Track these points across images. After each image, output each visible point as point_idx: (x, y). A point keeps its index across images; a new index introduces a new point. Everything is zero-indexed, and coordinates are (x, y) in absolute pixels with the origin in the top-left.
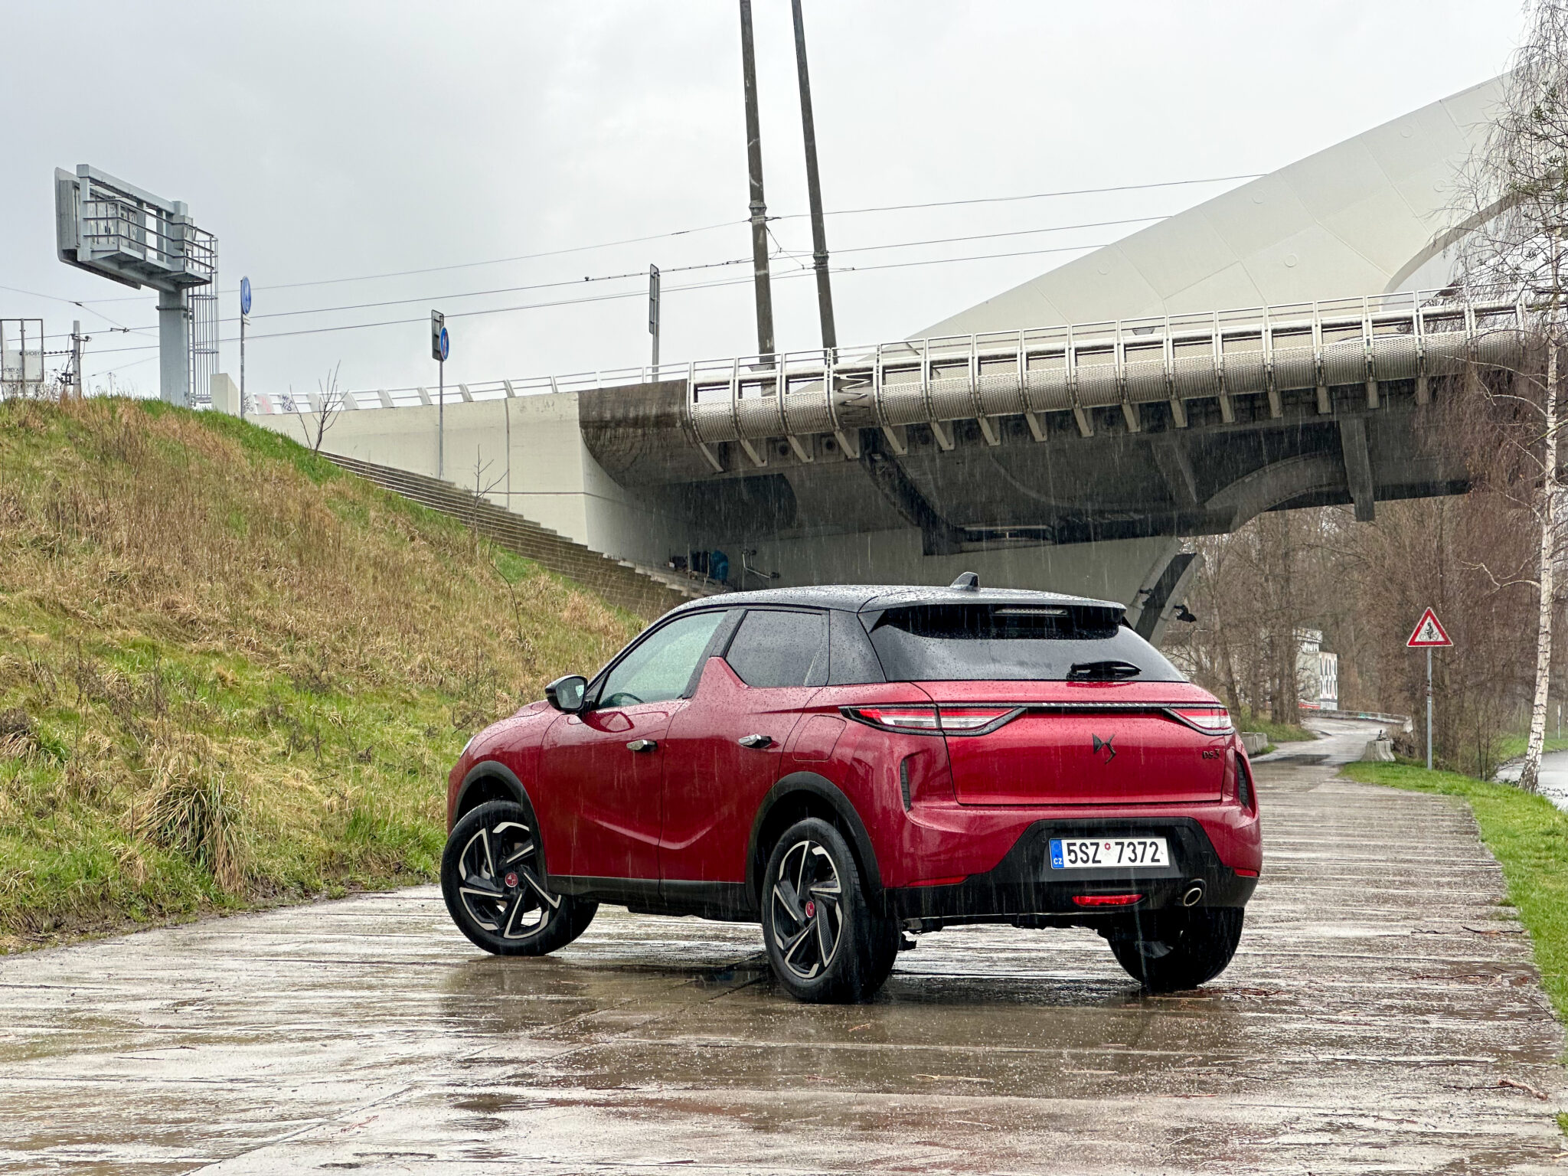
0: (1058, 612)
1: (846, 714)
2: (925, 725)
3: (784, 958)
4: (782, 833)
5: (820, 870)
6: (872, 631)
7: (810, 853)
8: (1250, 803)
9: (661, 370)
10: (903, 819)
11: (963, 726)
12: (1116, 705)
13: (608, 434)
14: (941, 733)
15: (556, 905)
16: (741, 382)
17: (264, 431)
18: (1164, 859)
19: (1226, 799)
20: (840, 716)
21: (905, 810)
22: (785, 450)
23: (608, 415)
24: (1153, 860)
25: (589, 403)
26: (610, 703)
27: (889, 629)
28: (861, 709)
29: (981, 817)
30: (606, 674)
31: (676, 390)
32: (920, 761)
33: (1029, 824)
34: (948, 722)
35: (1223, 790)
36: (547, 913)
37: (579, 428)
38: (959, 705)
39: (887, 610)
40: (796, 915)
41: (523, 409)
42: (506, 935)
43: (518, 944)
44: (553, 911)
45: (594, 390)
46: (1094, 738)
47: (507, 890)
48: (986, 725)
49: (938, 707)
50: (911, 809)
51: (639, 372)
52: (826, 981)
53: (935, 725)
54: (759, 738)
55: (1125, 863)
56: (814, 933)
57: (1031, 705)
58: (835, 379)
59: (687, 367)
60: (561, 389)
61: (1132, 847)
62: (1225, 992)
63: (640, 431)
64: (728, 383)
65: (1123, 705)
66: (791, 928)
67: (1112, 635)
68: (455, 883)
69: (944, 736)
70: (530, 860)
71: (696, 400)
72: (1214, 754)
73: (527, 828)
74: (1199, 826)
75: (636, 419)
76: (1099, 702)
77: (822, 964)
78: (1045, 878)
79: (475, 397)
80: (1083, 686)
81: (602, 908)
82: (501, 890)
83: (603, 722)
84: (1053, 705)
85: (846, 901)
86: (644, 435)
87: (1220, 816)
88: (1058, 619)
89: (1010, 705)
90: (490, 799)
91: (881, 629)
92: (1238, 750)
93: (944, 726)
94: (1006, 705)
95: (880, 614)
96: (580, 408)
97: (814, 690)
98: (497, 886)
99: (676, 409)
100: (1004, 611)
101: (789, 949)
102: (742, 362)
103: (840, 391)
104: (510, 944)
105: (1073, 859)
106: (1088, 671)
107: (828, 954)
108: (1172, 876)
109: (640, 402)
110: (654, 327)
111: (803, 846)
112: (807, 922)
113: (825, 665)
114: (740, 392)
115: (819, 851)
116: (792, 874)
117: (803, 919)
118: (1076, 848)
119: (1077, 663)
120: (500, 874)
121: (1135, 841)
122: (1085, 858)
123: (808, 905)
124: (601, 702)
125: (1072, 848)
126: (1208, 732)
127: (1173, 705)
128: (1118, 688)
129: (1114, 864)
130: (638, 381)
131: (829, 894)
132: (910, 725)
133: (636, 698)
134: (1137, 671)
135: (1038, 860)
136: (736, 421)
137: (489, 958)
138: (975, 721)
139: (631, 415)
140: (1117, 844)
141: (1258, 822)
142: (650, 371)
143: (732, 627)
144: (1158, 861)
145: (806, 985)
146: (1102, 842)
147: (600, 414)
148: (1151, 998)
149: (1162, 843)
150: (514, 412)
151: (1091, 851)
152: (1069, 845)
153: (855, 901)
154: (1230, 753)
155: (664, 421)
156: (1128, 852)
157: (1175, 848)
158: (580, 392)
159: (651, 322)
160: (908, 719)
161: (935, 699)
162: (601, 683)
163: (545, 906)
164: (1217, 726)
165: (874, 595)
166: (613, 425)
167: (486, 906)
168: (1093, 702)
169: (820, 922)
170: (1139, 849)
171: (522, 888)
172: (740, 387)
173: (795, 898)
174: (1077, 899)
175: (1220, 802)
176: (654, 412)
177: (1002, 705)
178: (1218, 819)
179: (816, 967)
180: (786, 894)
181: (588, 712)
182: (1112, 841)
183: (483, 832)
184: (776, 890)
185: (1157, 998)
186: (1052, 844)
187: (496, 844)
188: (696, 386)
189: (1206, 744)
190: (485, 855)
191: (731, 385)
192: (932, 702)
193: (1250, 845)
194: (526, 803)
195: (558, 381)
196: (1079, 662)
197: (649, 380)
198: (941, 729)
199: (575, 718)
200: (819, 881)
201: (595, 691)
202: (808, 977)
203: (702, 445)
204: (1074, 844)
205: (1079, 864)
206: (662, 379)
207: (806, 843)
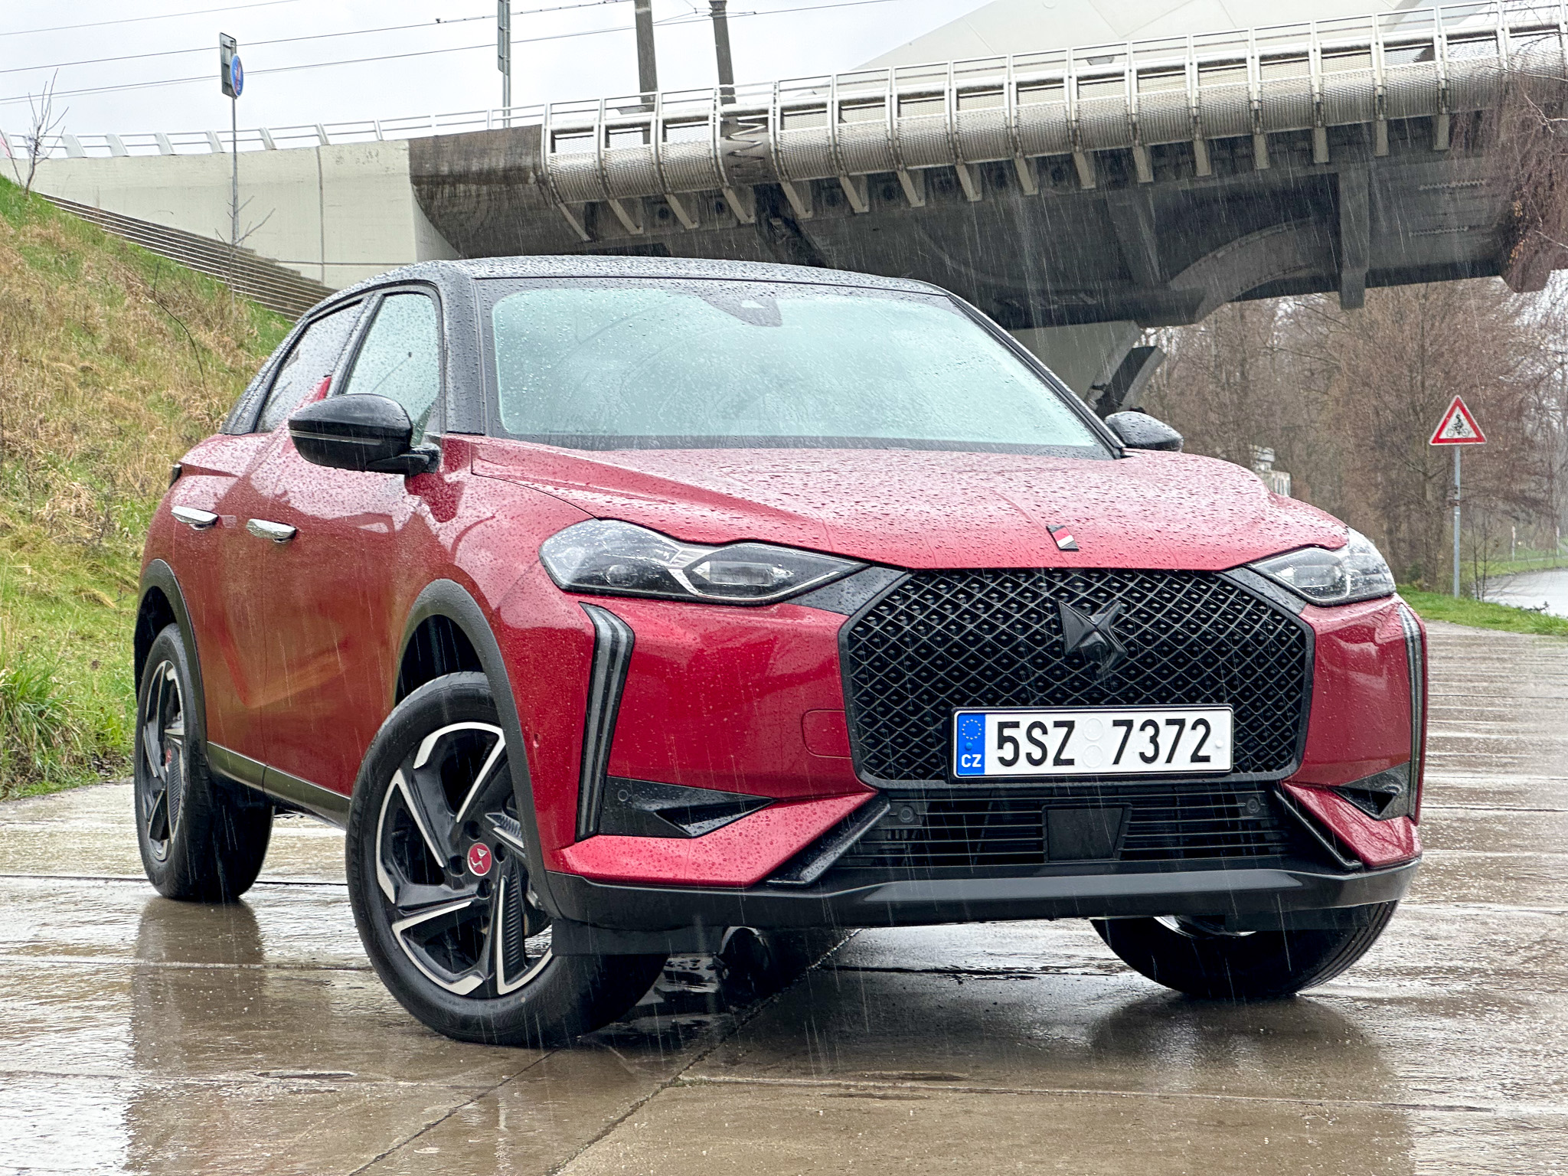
9: (514, 113)
13: (447, 190)
16: (608, 128)
22: (666, 213)
23: (445, 169)
25: (423, 152)
31: (529, 137)
37: (409, 184)
41: (339, 160)
45: (428, 138)
51: (483, 116)
58: (723, 124)
59: (541, 110)
60: (387, 136)
63: (485, 188)
64: (591, 129)
71: (553, 149)
75: (480, 173)
79: (278, 145)
86: (490, 193)
96: (411, 160)
99: (528, 161)
102: (610, 104)
103: (728, 138)
109: (483, 153)
110: (504, 63)
114: (607, 141)
130: (482, 127)
136: (602, 175)
139: (474, 168)
142: (500, 115)
147: (436, 167)
150: (328, 163)
155: (513, 176)
158: (410, 140)
159: (500, 56)
166: (450, 180)
172: (607, 134)
176: (501, 165)
188: (553, 133)
191: (595, 133)
195: (383, 126)
197: (498, 126)
203: (561, 205)
206: (515, 124)
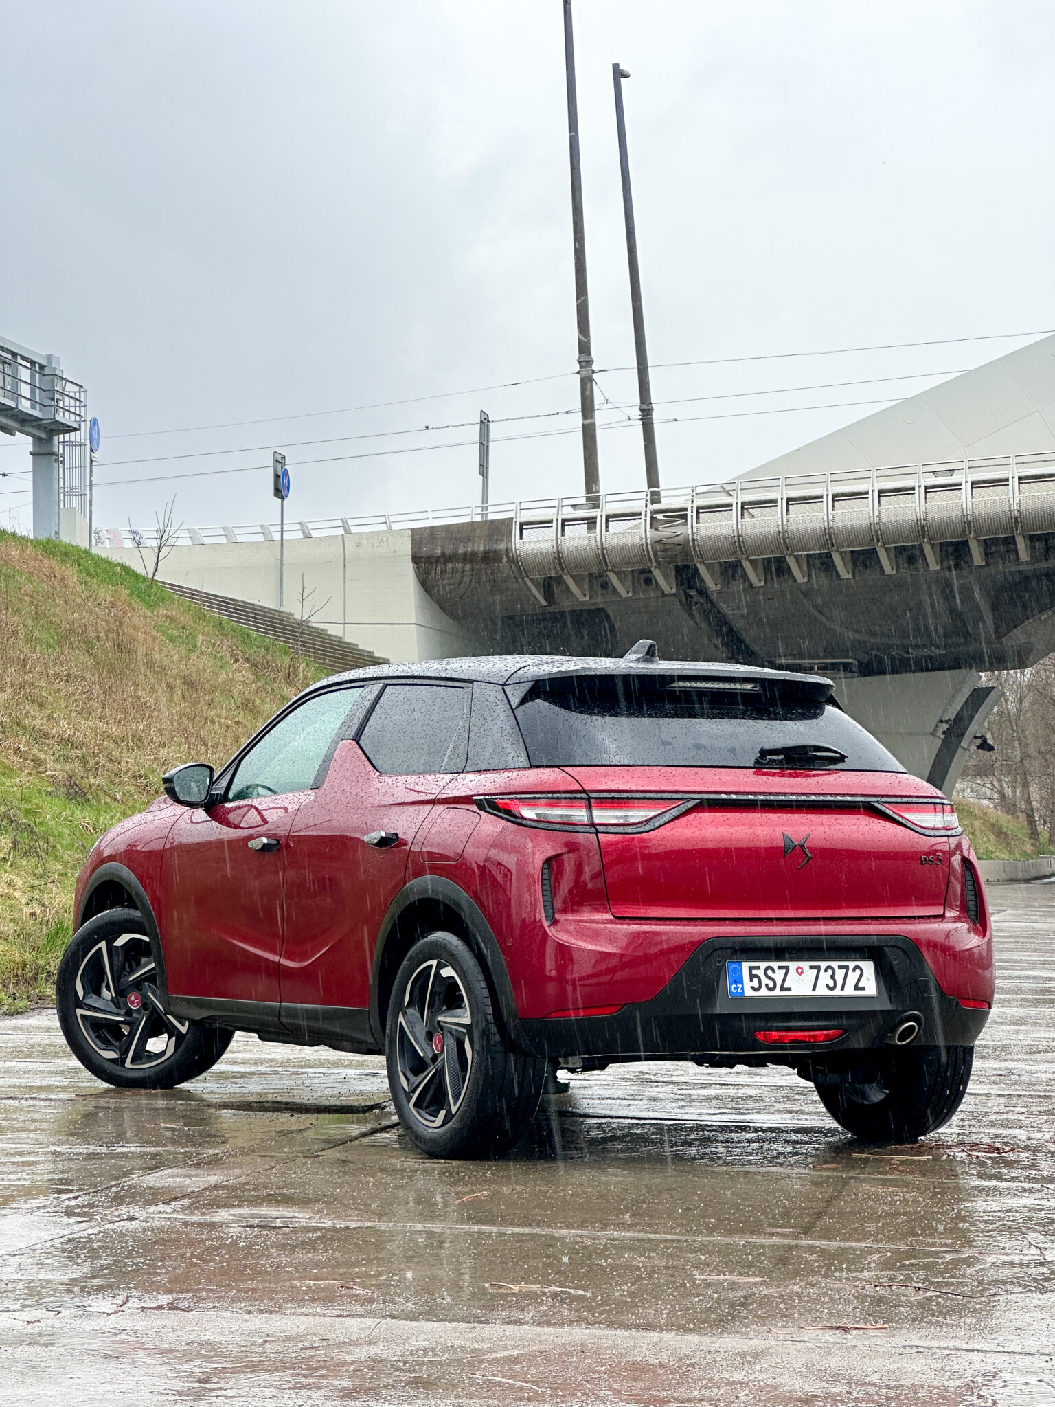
0: (749, 687)
1: (480, 805)
2: (575, 820)
3: (409, 1101)
4: (409, 949)
5: (450, 997)
6: (518, 707)
7: (437, 974)
8: (978, 918)
9: (490, 509)
10: (545, 933)
11: (621, 821)
12: (814, 798)
13: (439, 568)
14: (593, 830)
15: (184, 1030)
16: (564, 521)
17: (105, 561)
18: (870, 986)
19: (949, 914)
20: (474, 808)
21: (546, 924)
22: (605, 585)
23: (438, 552)
24: (857, 988)
25: (421, 538)
26: (241, 795)
27: (540, 704)
28: (498, 799)
29: (646, 933)
30: (237, 761)
31: (500, 529)
32: (569, 863)
33: (700, 942)
34: (603, 816)
35: (945, 904)
36: (174, 1039)
37: (411, 564)
38: (616, 795)
39: (537, 681)
40: (422, 1050)
41: (358, 545)
42: (128, 1064)
43: (141, 1074)
44: (180, 1038)
45: (426, 528)
46: (785, 838)
47: (129, 1013)
48: (649, 820)
49: (589, 799)
50: (555, 922)
51: (468, 511)
52: (454, 1132)
53: (586, 821)
54: (383, 834)
55: (822, 991)
56: (440, 1073)
57: (706, 796)
58: (652, 518)
59: (513, 507)
60: (395, 527)
61: (830, 972)
62: (949, 1147)
63: (468, 566)
64: (551, 522)
65: (822, 798)
66: (418, 1066)
67: (816, 716)
68: (72, 1005)
69: (597, 832)
70: (150, 978)
71: (521, 538)
72: (937, 858)
73: (147, 939)
74: (912, 948)
75: (465, 554)
76: (792, 794)
77: (449, 1111)
78: (719, 1009)
79: (314, 534)
80: (774, 774)
81: (237, 1033)
82: (123, 1012)
83: (231, 817)
84: (734, 796)
85: (476, 1034)
86: (472, 570)
87: (944, 937)
88: (745, 695)
89: (680, 796)
90: (111, 907)
91: (528, 705)
92: (966, 854)
93: (596, 821)
94: (675, 796)
95: (528, 686)
96: (412, 544)
97: (450, 776)
98: (118, 1007)
99: (502, 546)
100: (682, 684)
101: (414, 1091)
102: (565, 502)
103: (656, 529)
104: (131, 1074)
105: (756, 986)
106: (781, 757)
107: (456, 1098)
108: (878, 1008)
109: (468, 540)
110: (483, 469)
111: (431, 966)
112: (435, 1058)
113: (462, 749)
114: (563, 530)
115: (447, 972)
116: (418, 1000)
117: (430, 1056)
118: (760, 973)
119: (767, 747)
120: (121, 993)
121: (835, 964)
122: (771, 985)
123: (436, 1037)
124: (231, 795)
125: (754, 972)
126: (928, 832)
127: (885, 799)
128: (817, 779)
129: (810, 993)
130: (467, 520)
131: (458, 1025)
132: (559, 820)
133: (270, 790)
134: (842, 758)
135: (710, 986)
136: (558, 558)
137: (106, 1093)
138: (637, 815)
139: (460, 551)
140: (812, 967)
141: (989, 942)
142: (479, 510)
143: (368, 704)
144: (863, 989)
145: (433, 1136)
146: (793, 965)
147: (432, 550)
148: (854, 1155)
149: (868, 967)
150: (350, 548)
151: (778, 976)
152: (751, 968)
153: (485, 1034)
154: (956, 860)
155: (490, 557)
156: (825, 978)
157: (883, 973)
158: (412, 530)
159: (480, 465)
160: (556, 813)
161: (586, 788)
162: (231, 773)
163: (172, 1031)
164: (940, 826)
165: (525, 664)
166: (442, 560)
167: (107, 1031)
168: (785, 794)
169: (447, 1061)
170: (840, 975)
171: (146, 1009)
172: (563, 525)
173: (421, 1028)
174: (760, 1037)
175: (943, 916)
176: (482, 548)
177: (670, 795)
178: (941, 939)
179: (442, 1113)
180: (411, 1023)
181: (213, 806)
182: (805, 965)
183: (103, 944)
184: (401, 1019)
185: (864, 1155)
186: (730, 967)
187: (118, 960)
188: (521, 525)
189: (926, 848)
190: (104, 973)
191: (554, 524)
192: (584, 791)
193: (980, 971)
194: (147, 913)
195: (392, 519)
196: (767, 746)
197: (478, 518)
198: (593, 825)
199: (200, 814)
200: (449, 1008)
201: (224, 782)
202: (432, 1125)
203: (526, 579)
204: (758, 968)
205: (764, 992)
206: (490, 517)
207: (434, 963)
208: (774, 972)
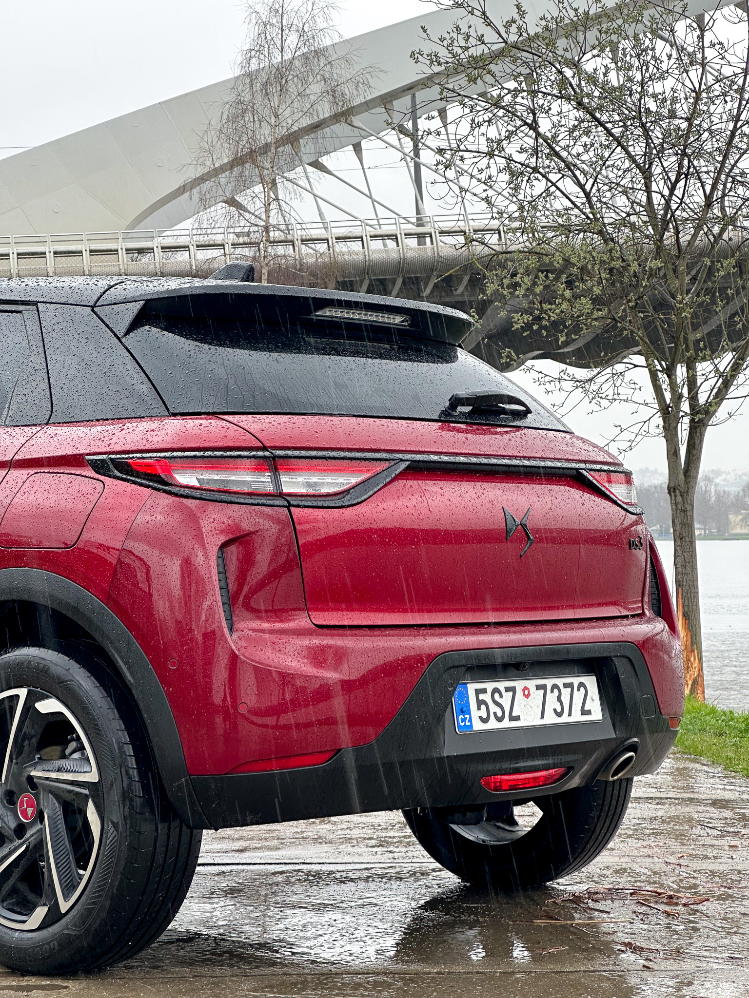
1: (100, 468)
2: (253, 488)
6: (128, 332)
7: (29, 707)
14: (282, 502)
18: (596, 710)
24: (582, 712)
27: (151, 333)
28: (132, 459)
34: (294, 483)
35: (643, 600)
39: (148, 302)
46: (505, 515)
48: (349, 490)
49: (273, 458)
50: (235, 630)
53: (269, 488)
55: (551, 719)
56: (37, 851)
61: (556, 692)
67: (453, 359)
69: (289, 506)
72: (640, 541)
74: (638, 656)
77: (54, 908)
78: (449, 750)
85: (110, 797)
89: (387, 456)
91: (142, 332)
93: (286, 489)
95: (138, 306)
97: (27, 430)
105: (484, 715)
106: (469, 409)
107: (68, 890)
108: (602, 737)
111: (16, 697)
112: (21, 830)
113: (42, 390)
115: (50, 706)
117: (13, 825)
118: (487, 697)
121: (560, 682)
122: (499, 713)
123: (24, 799)
125: (482, 697)
127: (585, 466)
129: (539, 722)
131: (72, 783)
134: (529, 413)
138: (335, 482)
140: (538, 687)
144: (589, 712)
146: (519, 685)
149: (591, 682)
151: (506, 700)
152: (478, 692)
156: (552, 701)
157: (608, 691)
161: (268, 443)
169: (50, 834)
170: (566, 695)
175: (642, 616)
179: (40, 912)
182: (531, 684)
186: (456, 692)
192: (264, 448)
196: (462, 393)
198: (281, 495)
200: (50, 759)
202: (22, 929)
204: (484, 691)
205: (493, 724)
207: (23, 693)
208: (501, 696)
